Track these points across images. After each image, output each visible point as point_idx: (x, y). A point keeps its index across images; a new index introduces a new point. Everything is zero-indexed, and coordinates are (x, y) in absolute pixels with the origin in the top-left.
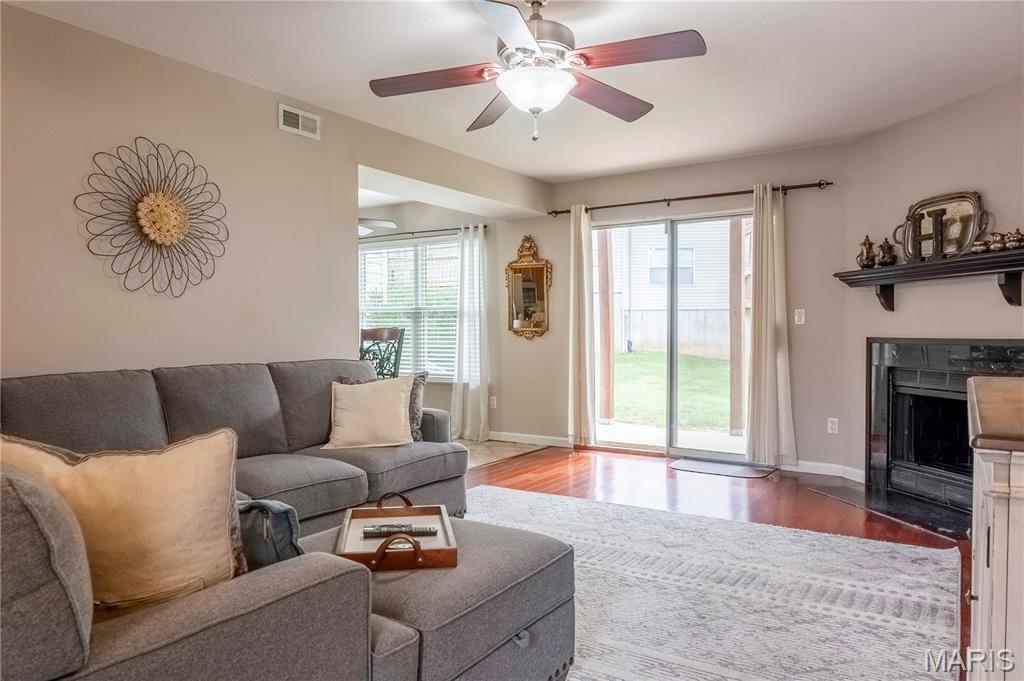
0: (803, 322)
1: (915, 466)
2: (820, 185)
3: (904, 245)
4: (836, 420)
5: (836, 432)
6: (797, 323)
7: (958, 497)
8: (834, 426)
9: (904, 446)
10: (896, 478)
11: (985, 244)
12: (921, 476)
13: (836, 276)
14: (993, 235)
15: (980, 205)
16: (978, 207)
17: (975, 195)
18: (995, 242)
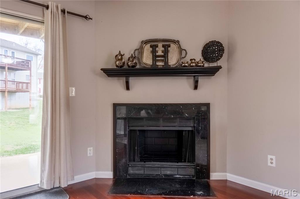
0: (74, 95)
1: (142, 163)
2: (86, 18)
3: (140, 59)
4: (92, 148)
5: (92, 155)
6: (70, 95)
7: (168, 173)
8: (90, 152)
9: (134, 156)
10: (131, 171)
11: (187, 63)
12: (146, 167)
13: (102, 69)
14: (191, 60)
15: (180, 46)
16: (180, 47)
17: (178, 42)
18: (192, 63)
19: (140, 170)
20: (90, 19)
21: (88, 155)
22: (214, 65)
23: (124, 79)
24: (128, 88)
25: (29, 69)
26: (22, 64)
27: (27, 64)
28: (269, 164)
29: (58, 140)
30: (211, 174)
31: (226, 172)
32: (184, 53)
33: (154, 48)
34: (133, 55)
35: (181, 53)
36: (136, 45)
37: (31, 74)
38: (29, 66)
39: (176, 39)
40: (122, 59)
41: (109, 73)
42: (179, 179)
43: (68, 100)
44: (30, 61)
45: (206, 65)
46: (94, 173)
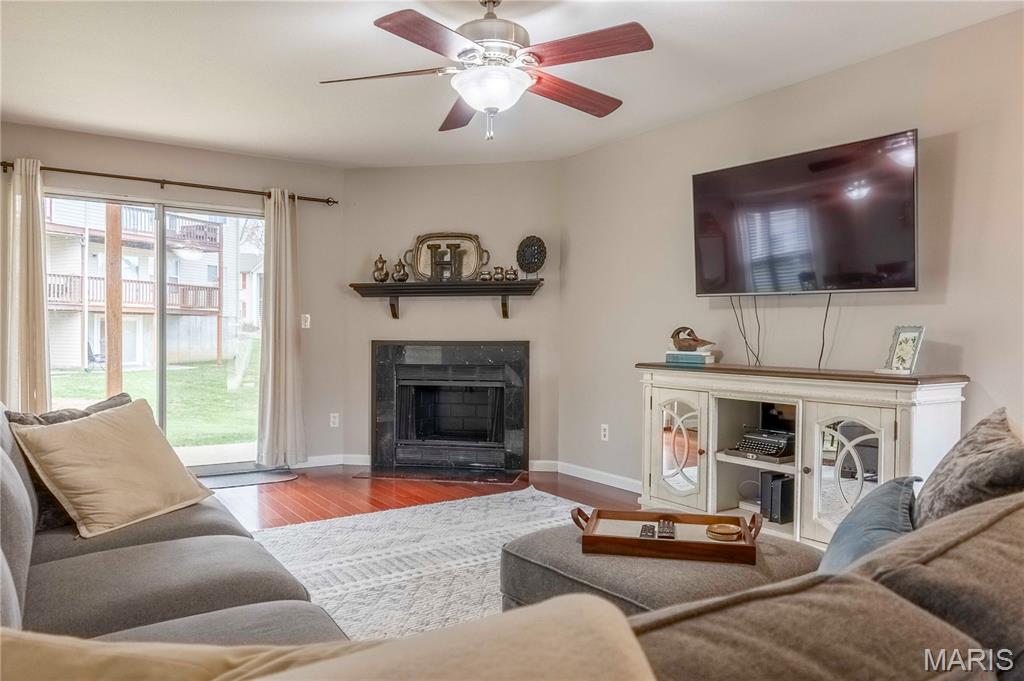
0: (308, 327)
1: (420, 442)
2: (328, 201)
3: (414, 266)
4: (337, 415)
5: (337, 425)
6: (303, 327)
7: (461, 458)
8: (335, 420)
9: (407, 428)
10: (401, 455)
11: (489, 274)
12: (426, 449)
13: (351, 286)
14: (496, 268)
15: (479, 245)
16: (479, 247)
17: (477, 237)
18: (497, 273)
19: (416, 453)
20: (334, 202)
21: (332, 425)
22: (532, 277)
23: (386, 301)
24: (395, 315)
25: (215, 249)
26: (199, 233)
27: (210, 235)
28: (603, 439)
29: (282, 410)
30: (530, 461)
31: (556, 459)
32: (485, 254)
33: (434, 248)
34: (403, 261)
35: (481, 258)
36: (409, 242)
37: (220, 262)
38: (215, 240)
39: (473, 233)
40: (382, 269)
41: (364, 290)
42: (479, 468)
43: (299, 334)
44: (218, 224)
45: (522, 276)
46: (341, 456)
